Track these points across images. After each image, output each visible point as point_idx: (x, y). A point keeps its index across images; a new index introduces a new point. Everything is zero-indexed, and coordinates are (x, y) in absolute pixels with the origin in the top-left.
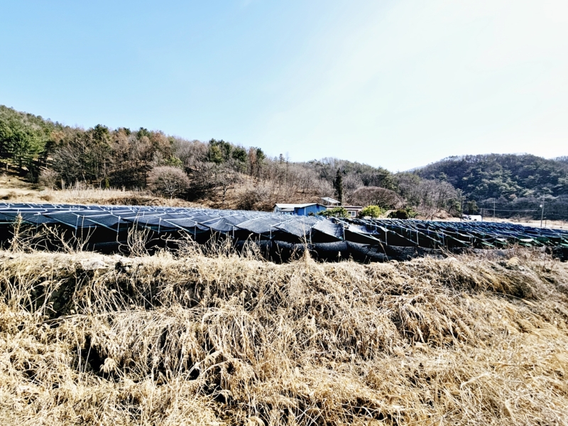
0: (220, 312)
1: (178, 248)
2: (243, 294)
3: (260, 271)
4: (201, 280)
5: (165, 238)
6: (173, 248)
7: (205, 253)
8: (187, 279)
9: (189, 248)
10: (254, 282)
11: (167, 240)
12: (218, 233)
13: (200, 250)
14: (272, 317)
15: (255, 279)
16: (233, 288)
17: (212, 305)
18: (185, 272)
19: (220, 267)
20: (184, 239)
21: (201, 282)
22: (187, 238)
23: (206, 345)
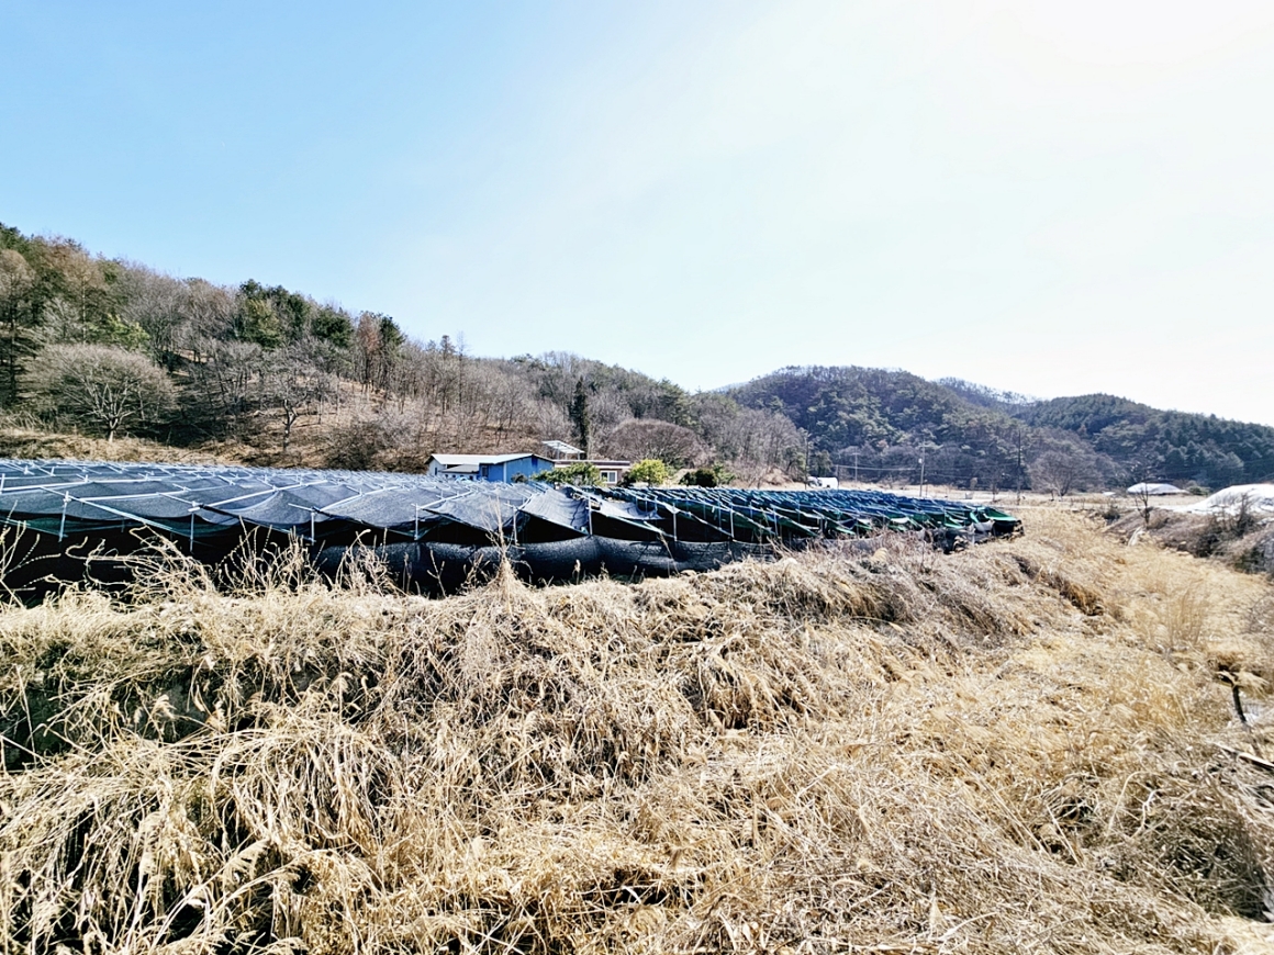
0: (272, 739)
1: (132, 580)
2: (341, 683)
3: (386, 620)
4: (209, 661)
5: (85, 552)
6: (114, 580)
7: (223, 587)
8: (162, 662)
9: (171, 577)
10: (371, 648)
11: (90, 558)
12: (263, 531)
13: (205, 578)
14: (419, 729)
15: (372, 642)
16: (310, 671)
17: (246, 723)
18: (158, 644)
19: (271, 621)
20: (152, 552)
21: (211, 666)
22: (161, 549)
23: (225, 835)
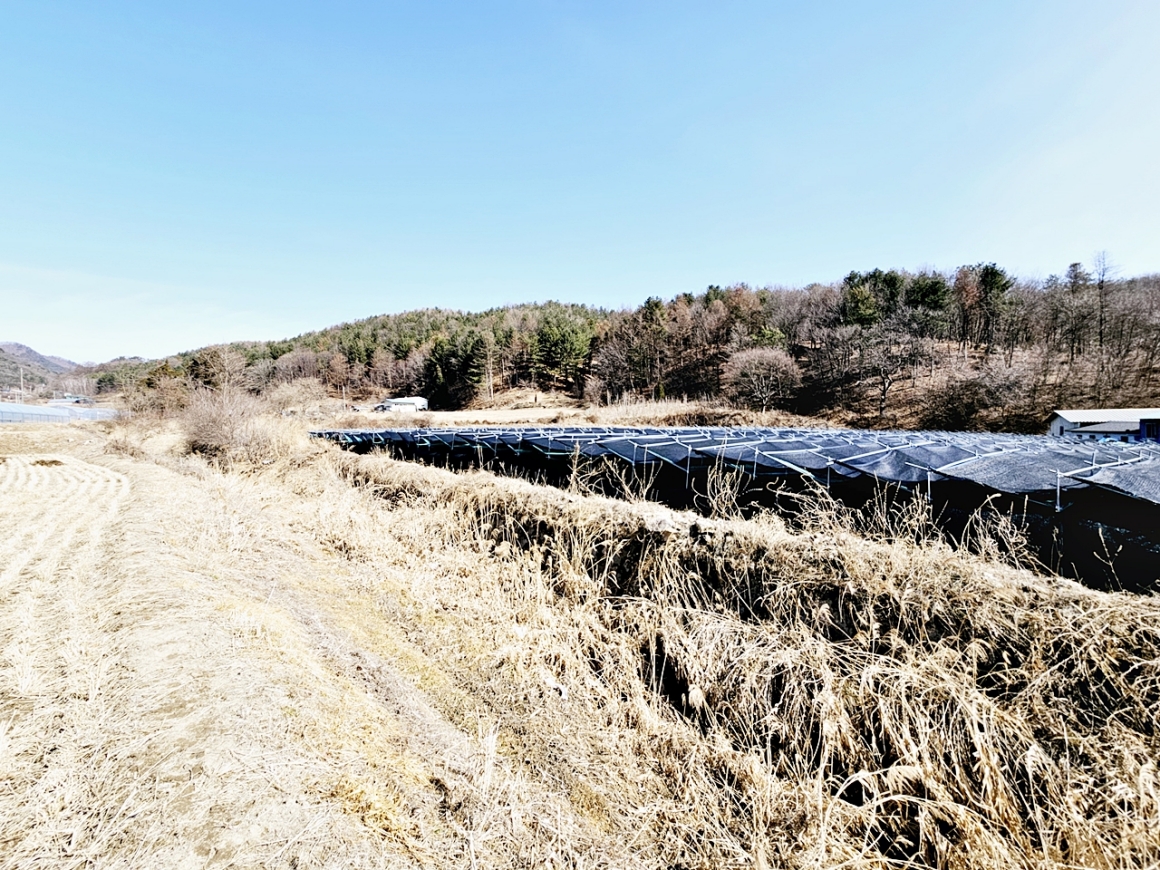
0: (908, 674)
1: (800, 512)
2: (975, 648)
3: (1027, 597)
4: (851, 587)
5: (775, 487)
7: (859, 527)
8: (819, 578)
9: (823, 514)
10: (1008, 623)
11: (778, 492)
15: (1011, 618)
16: (938, 628)
17: (883, 649)
18: (815, 563)
20: (811, 493)
21: (853, 591)
22: (818, 492)
